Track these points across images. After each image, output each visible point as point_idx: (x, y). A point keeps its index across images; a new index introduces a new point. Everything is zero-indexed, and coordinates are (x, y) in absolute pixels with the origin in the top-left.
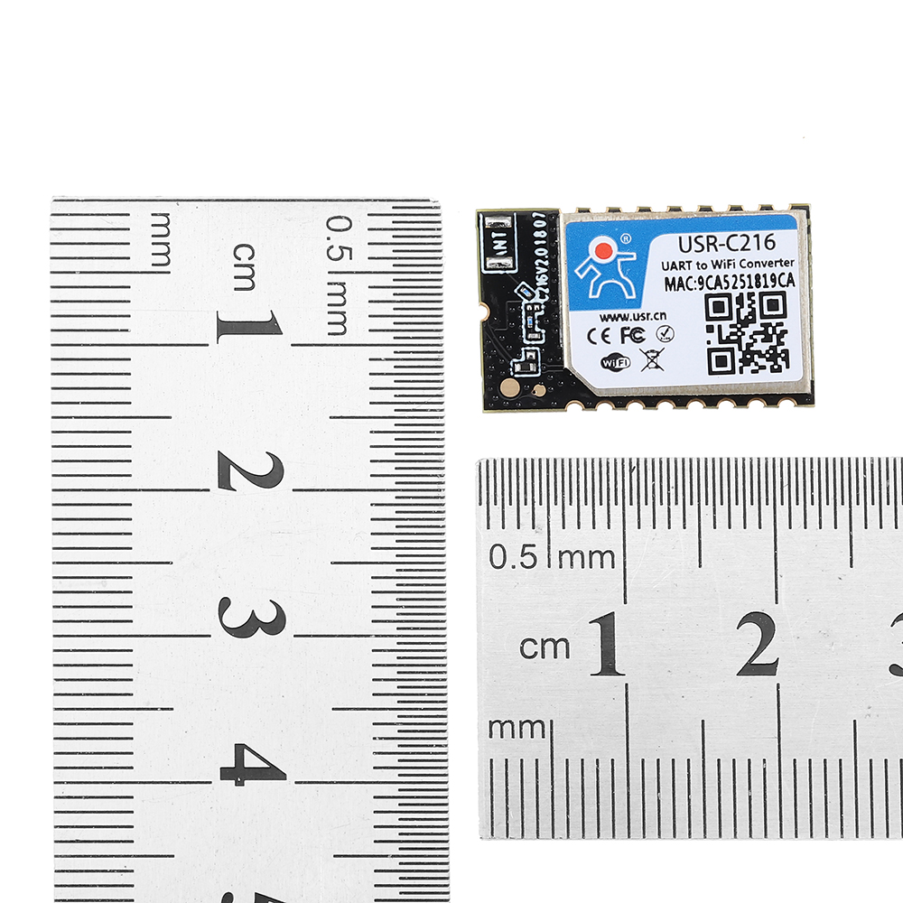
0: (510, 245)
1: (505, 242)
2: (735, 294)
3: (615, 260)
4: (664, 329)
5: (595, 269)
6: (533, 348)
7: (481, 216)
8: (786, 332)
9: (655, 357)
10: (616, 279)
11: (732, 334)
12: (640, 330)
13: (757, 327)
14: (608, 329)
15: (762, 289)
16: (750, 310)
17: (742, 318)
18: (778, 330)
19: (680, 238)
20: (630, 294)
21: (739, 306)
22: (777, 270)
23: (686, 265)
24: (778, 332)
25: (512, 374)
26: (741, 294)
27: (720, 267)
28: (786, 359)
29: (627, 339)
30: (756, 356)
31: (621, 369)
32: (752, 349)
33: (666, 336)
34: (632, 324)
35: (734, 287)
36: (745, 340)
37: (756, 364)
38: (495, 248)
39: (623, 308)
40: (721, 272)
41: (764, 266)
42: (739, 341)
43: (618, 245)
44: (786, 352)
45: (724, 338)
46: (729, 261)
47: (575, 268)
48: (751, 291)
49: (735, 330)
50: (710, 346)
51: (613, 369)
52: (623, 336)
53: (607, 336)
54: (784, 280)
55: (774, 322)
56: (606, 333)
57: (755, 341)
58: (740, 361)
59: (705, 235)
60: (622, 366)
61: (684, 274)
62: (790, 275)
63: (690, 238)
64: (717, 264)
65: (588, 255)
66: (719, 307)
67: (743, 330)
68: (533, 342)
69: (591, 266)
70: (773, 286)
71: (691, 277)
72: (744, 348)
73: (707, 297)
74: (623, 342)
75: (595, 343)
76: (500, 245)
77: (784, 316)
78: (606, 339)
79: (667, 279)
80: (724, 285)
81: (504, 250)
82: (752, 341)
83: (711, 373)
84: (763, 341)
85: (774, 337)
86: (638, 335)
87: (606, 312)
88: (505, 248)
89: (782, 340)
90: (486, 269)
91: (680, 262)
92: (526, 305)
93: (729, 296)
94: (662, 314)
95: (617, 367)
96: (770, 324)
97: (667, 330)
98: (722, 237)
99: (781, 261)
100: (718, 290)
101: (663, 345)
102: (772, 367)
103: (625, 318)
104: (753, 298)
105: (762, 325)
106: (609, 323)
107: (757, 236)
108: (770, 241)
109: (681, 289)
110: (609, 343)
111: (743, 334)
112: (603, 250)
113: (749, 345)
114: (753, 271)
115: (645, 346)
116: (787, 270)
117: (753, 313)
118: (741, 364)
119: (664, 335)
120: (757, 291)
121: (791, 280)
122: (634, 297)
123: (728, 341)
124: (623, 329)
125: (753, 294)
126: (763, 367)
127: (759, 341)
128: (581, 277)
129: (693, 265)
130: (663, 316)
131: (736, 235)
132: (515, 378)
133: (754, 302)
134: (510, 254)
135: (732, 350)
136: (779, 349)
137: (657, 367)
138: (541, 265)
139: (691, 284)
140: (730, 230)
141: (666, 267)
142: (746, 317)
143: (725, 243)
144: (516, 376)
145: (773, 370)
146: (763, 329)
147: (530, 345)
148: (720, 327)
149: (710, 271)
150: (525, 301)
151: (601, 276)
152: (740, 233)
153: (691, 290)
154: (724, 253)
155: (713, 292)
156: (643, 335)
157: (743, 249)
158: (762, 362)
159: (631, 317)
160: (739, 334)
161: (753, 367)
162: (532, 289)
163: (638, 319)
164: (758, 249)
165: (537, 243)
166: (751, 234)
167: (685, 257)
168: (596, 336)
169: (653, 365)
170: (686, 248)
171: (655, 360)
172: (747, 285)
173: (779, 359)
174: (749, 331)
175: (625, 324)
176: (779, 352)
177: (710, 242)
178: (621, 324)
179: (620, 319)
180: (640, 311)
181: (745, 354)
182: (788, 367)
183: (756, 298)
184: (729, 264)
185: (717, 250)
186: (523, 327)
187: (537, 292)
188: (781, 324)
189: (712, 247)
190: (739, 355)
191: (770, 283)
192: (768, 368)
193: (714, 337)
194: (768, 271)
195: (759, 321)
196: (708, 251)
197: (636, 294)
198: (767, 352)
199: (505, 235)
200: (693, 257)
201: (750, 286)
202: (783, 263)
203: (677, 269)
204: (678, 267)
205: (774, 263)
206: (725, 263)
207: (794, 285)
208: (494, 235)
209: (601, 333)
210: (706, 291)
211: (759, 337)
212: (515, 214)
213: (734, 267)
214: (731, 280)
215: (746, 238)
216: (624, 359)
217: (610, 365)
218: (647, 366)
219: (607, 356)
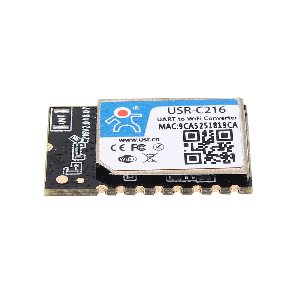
0: (68, 121)
1: (65, 119)
2: (201, 131)
3: (130, 117)
4: (158, 145)
5: (117, 120)
6: (78, 162)
7: (52, 109)
8: (233, 146)
9: (153, 157)
10: (130, 125)
11: (199, 147)
12: (143, 145)
14: (124, 145)
15: (217, 129)
16: (211, 137)
17: (206, 140)
18: (228, 145)
19: (169, 108)
20: (138, 130)
21: (204, 136)
22: (226, 121)
23: (172, 119)
25: (64, 173)
26: (205, 131)
27: (192, 120)
28: (233, 158)
29: (135, 149)
30: (214, 156)
31: (131, 162)
32: (211, 153)
33: (159, 148)
34: (139, 143)
35: (201, 128)
36: (207, 150)
37: (215, 160)
38: (59, 121)
39: (133, 136)
40: (193, 122)
41: (219, 119)
42: (204, 150)
43: (132, 111)
44: (233, 155)
45: (195, 148)
46: (197, 117)
47: (105, 120)
48: (211, 129)
49: (202, 145)
50: (185, 152)
51: (125, 162)
52: (133, 148)
53: (123, 148)
54: (231, 125)
55: (225, 142)
56: (122, 147)
57: (214, 150)
58: (205, 158)
59: (183, 107)
60: (131, 160)
61: (170, 122)
62: (235, 123)
63: (174, 108)
64: (190, 119)
66: (191, 136)
67: (206, 145)
68: (78, 160)
69: (115, 119)
70: (224, 128)
71: (175, 124)
72: (207, 153)
73: (184, 132)
74: (132, 150)
75: (115, 151)
76: (62, 120)
77: (232, 139)
79: (160, 124)
80: (195, 127)
82: (212, 150)
83: (187, 163)
85: (226, 149)
86: (141, 148)
87: (123, 138)
88: (65, 121)
89: (230, 150)
90: (52, 129)
91: (168, 118)
92: (75, 145)
93: (198, 131)
94: (156, 139)
95: (129, 160)
96: (223, 143)
97: (160, 145)
98: (193, 108)
99: (229, 117)
100: (191, 129)
101: (156, 152)
103: (134, 140)
105: (218, 143)
106: (125, 143)
107: (215, 107)
108: (222, 109)
109: (169, 129)
110: (124, 151)
111: (207, 147)
112: (123, 113)
113: (209, 152)
114: (212, 121)
115: (146, 152)
116: (233, 121)
117: (213, 138)
118: (205, 160)
119: (158, 148)
120: (214, 129)
121: (235, 125)
122: (140, 131)
123: (197, 150)
124: (133, 145)
125: (213, 131)
126: (220, 161)
128: (109, 123)
129: (176, 119)
130: (158, 140)
131: (202, 107)
132: (66, 175)
133: (213, 134)
134: (68, 123)
135: (200, 154)
136: (229, 154)
137: (153, 161)
138: (85, 128)
139: (174, 126)
140: (198, 105)
141: (159, 120)
142: (208, 140)
143: (196, 110)
145: (225, 162)
146: (218, 145)
147: (76, 161)
148: (192, 144)
149: (186, 121)
150: (75, 143)
151: (121, 123)
152: (204, 106)
153: (175, 129)
154: (194, 114)
155: (188, 130)
156: (145, 147)
157: (206, 112)
158: (218, 159)
159: (138, 140)
160: (204, 147)
161: (212, 161)
162: (79, 138)
163: (142, 141)
164: (215, 112)
166: (211, 107)
167: (171, 116)
168: (116, 148)
170: (172, 112)
172: (209, 127)
173: (229, 158)
174: (210, 146)
175: (134, 143)
177: (187, 110)
178: (131, 143)
179: (131, 141)
180: (143, 138)
181: (207, 155)
184: (198, 119)
185: (190, 113)
186: (73, 153)
187: (82, 139)
188: (230, 143)
189: (187, 112)
190: (203, 156)
191: (222, 126)
192: (222, 162)
193: (189, 150)
195: (216, 142)
196: (185, 113)
197: (142, 130)
198: (221, 155)
199: (65, 116)
201: (211, 127)
202: (230, 118)
203: (166, 121)
204: (167, 120)
205: (225, 118)
206: (195, 118)
207: (237, 127)
208: (58, 116)
209: (120, 145)
210: (183, 129)
211: (216, 149)
212: (72, 108)
213: (201, 120)
214: (199, 125)
215: (208, 108)
216: (133, 158)
217: (124, 160)
218: (147, 160)
219: (122, 156)
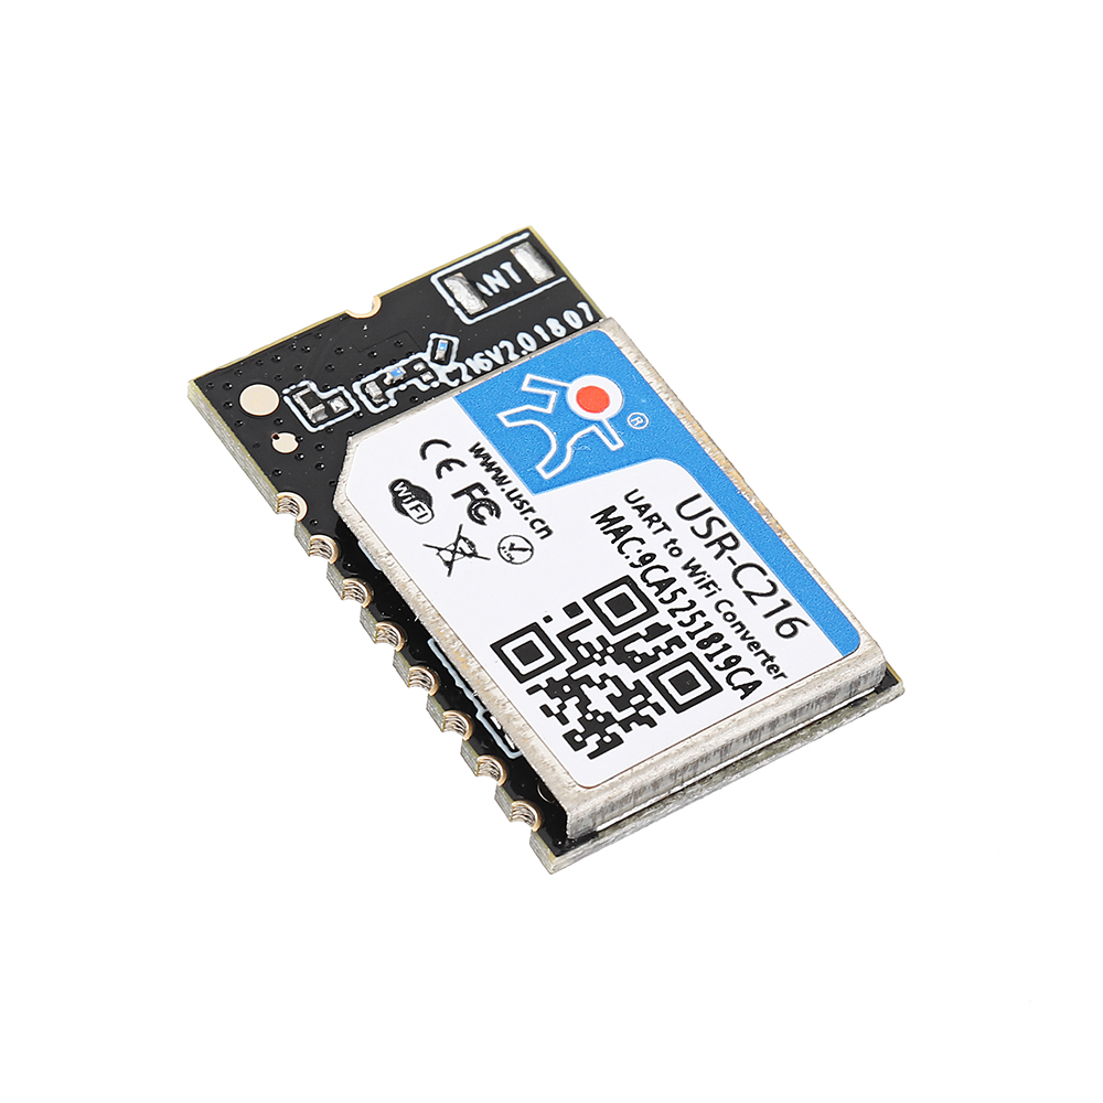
0: (504, 296)
1: (507, 286)
2: (663, 617)
3: (591, 422)
4: (520, 543)
5: (552, 401)
6: (353, 402)
7: (526, 235)
8: (652, 724)
9: (465, 554)
10: (558, 440)
11: (589, 646)
12: (495, 510)
13: (629, 677)
14: (463, 465)
15: (700, 654)
16: (651, 653)
17: (628, 648)
18: (648, 711)
19: (698, 496)
20: (548, 468)
21: (644, 633)
22: (749, 659)
23: (660, 525)
24: (643, 712)
25: (286, 391)
26: (668, 628)
27: (691, 575)
28: (603, 748)
29: (466, 500)
30: (575, 700)
31: (407, 514)
32: (584, 687)
33: (513, 553)
34: (496, 494)
35: (673, 612)
36: (593, 671)
37: (562, 707)
38: (486, 277)
39: (516, 468)
40: (684, 580)
41: (743, 638)
42: (582, 663)
43: (619, 415)
44: (617, 741)
45: (572, 638)
46: (712, 582)
48: (685, 638)
49: (599, 648)
50: (543, 625)
51: (398, 503)
52: (468, 491)
53: (450, 469)
54: (741, 679)
55: (656, 697)
56: (452, 465)
57: (602, 686)
58: (550, 680)
59: (730, 528)
60: (414, 514)
61: (639, 527)
62: (758, 683)
63: (709, 510)
64: (693, 569)
65: (570, 381)
66: (621, 605)
67: (608, 659)
68: (363, 398)
69: (553, 395)
70: (717, 667)
71: (642, 542)
72: (576, 676)
73: (626, 580)
74: (456, 495)
75: (424, 457)
76: (495, 281)
77: (679, 708)
78: (444, 470)
79: (613, 509)
80: (666, 595)
81: (491, 290)
82: (598, 681)
83: (497, 647)
84: (611, 697)
85: (631, 711)
86: (483, 511)
87: (489, 448)
88: (497, 291)
89: (633, 725)
90: (441, 280)
91: (656, 515)
92: (420, 360)
93: (652, 611)
94: (546, 528)
95: (407, 507)
96: (647, 694)
97: (525, 550)
98: (745, 553)
99: (771, 659)
100: (650, 592)
101: (493, 554)
102: (574, 732)
103: (500, 480)
104: (674, 648)
105: (637, 683)
106: (474, 464)
107: (786, 604)
108: (794, 627)
109: (611, 537)
110: (440, 476)
111: (602, 663)
112: (593, 399)
113: (587, 680)
114: (721, 626)
115: (471, 530)
116: (761, 673)
117: (647, 660)
118: (545, 685)
119: (510, 549)
120: (691, 646)
121: (748, 689)
122: (547, 476)
123: (573, 647)
124: (478, 486)
125: (682, 645)
126: (564, 720)
127: (607, 691)
128: (525, 387)
129: (666, 536)
130: (545, 533)
131: (764, 573)
132: (281, 400)
133: (668, 652)
134: (491, 301)
135: (559, 659)
136: (614, 728)
137: (449, 564)
139: (630, 548)
140: (767, 561)
141: (631, 498)
142: (634, 653)
143: (739, 564)
144: (287, 399)
145: (569, 737)
146: (632, 687)
147: (355, 396)
148: (587, 623)
149: (675, 567)
150: (426, 356)
151: (547, 415)
152: (772, 576)
153: (622, 553)
154: (719, 570)
155: (642, 586)
156: (490, 519)
157: (749, 594)
158: (572, 712)
159: (508, 488)
160: (597, 657)
161: (554, 704)
163: (512, 500)
164: (767, 616)
165: (538, 329)
166: (784, 593)
167: (669, 516)
168: (437, 454)
169: (448, 556)
170: (688, 510)
171: (458, 556)
172: (692, 629)
173: (596, 737)
174: (612, 668)
175: (490, 485)
176: (609, 730)
177: (724, 542)
178: (486, 479)
179: (493, 473)
180: (527, 495)
181: (567, 681)
182: (592, 756)
183: (678, 653)
184: (707, 586)
185: (717, 557)
186: (380, 372)
187: (453, 366)
188: (660, 711)
189: (716, 548)
190: (558, 673)
191: (720, 660)
192: (567, 728)
193: (563, 622)
194: (739, 647)
195: (642, 675)
196: (707, 546)
197: (554, 478)
198: (596, 713)
199: (518, 280)
200: (680, 529)
201: (692, 635)
202: (769, 663)
203: (641, 516)
204: (645, 516)
205: (760, 650)
206: (704, 579)
207: (742, 698)
208: (506, 266)
209: (449, 458)
210: (635, 575)
211: (612, 688)
212: (563, 279)
213: (708, 596)
214: (682, 602)
215: (771, 588)
216: (428, 510)
217: (401, 495)
218: (440, 549)
219: (413, 483)
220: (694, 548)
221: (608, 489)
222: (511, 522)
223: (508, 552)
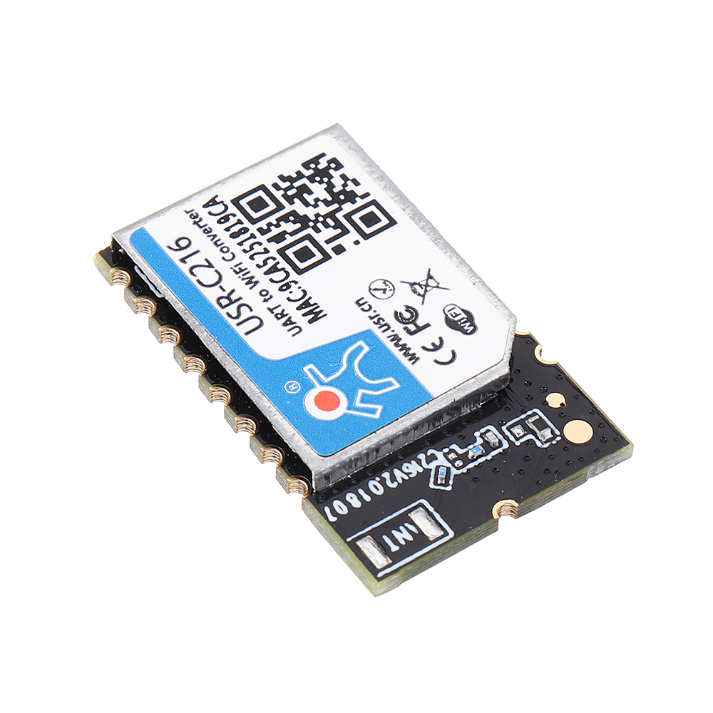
0: (396, 524)
1: (393, 532)
2: (273, 248)
3: (329, 384)
5: (358, 399)
6: (507, 433)
8: (282, 178)
9: (419, 284)
10: (353, 371)
11: (327, 226)
12: (398, 316)
13: (298, 207)
14: (424, 348)
15: (247, 224)
16: (282, 223)
17: (298, 226)
18: (284, 185)
19: (247, 333)
20: (360, 348)
21: (287, 236)
22: (211, 222)
23: (276, 311)
24: (288, 184)
25: (559, 438)
26: (269, 240)
27: (253, 277)
28: (316, 160)
29: (420, 323)
30: (335, 190)
31: (463, 310)
32: (330, 199)
33: (384, 287)
34: (398, 328)
35: (266, 251)
36: (323, 209)
37: (345, 185)
38: (410, 538)
39: (384, 347)
40: (258, 274)
41: (215, 236)
42: (331, 215)
43: (307, 391)
44: (306, 165)
45: (339, 231)
46: (237, 273)
47: (373, 420)
48: (257, 234)
49: (319, 225)
50: (361, 239)
51: (470, 318)
52: (419, 329)
53: (433, 344)
54: (217, 209)
55: (278, 195)
56: (432, 347)
57: (317, 200)
58: (354, 202)
59: (223, 312)
60: (458, 311)
61: (290, 308)
62: (205, 206)
63: (239, 324)
64: (251, 282)
65: (345, 415)
66: (304, 254)
67: (313, 218)
68: (500, 437)
69: (358, 404)
70: (234, 215)
71: (289, 299)
72: (336, 206)
73: (300, 272)
74: (428, 325)
75: (454, 353)
76: (403, 535)
77: (262, 187)
78: (438, 343)
79: (310, 322)
80: (271, 263)
81: (406, 528)
82: (319, 203)
83: (392, 222)
84: (310, 193)
85: (296, 184)
86: (407, 315)
87: (405, 361)
88: (401, 528)
89: (294, 176)
90: (446, 534)
91: (278, 319)
92: (458, 468)
93: (282, 252)
94: (360, 305)
95: (463, 315)
96: (285, 196)
97: (375, 289)
98: (212, 295)
99: (195, 223)
100: (283, 264)
101: (398, 286)
102: (336, 169)
103: (396, 338)
104: (265, 227)
105: (292, 203)
106: (415, 349)
107: (183, 260)
108: (178, 245)
109: (311, 302)
110: (441, 339)
111: (317, 215)
112: (326, 402)
113: (328, 203)
114: (232, 244)
115: (415, 302)
116: (203, 213)
117: (285, 218)
118: (357, 199)
119: (385, 290)
120: (253, 229)
121: (213, 202)
122: (361, 343)
123: (339, 225)
124: (411, 333)
125: (260, 230)
126: (344, 177)
127: (313, 196)
128: (380, 408)
129: (271, 304)
130: (361, 302)
131: (199, 281)
132: (562, 432)
133: (270, 225)
134: (405, 519)
135: (348, 217)
136: (308, 173)
137: (430, 277)
138: (393, 479)
139: (297, 294)
140: (196, 290)
141: (297, 330)
142: (294, 222)
143: (217, 287)
144: (558, 432)
145: (339, 166)
146: (296, 200)
147: (506, 438)
148: (328, 242)
149: (264, 282)
150: (454, 472)
151: (362, 388)
152: (193, 279)
153: (303, 291)
154: (232, 282)
155: (289, 268)
156: (402, 310)
157: (210, 266)
158: (338, 184)
159: (389, 333)
160: (321, 219)
161: (351, 187)
162: (433, 473)
163: (386, 324)
164: (198, 252)
165: (367, 498)
166: (185, 268)
167: (269, 318)
168: (444, 355)
169: (431, 282)
170: (256, 323)
171: (424, 283)
172: (252, 241)
173: (320, 167)
174: (310, 213)
175: (403, 334)
176: (311, 172)
177: (228, 302)
178: (406, 339)
179: (401, 343)
180: (375, 329)
181: (341, 203)
182: (323, 155)
183: (263, 224)
184: (241, 270)
185: (233, 291)
186: (489, 457)
187: (433, 465)
188: (276, 186)
189: (233, 297)
191: (233, 220)
192: (341, 172)
193: (345, 241)
194: (219, 230)
195: (288, 208)
196: (240, 299)
197: (355, 342)
198: (321, 182)
199: (385, 537)
200: (260, 309)
201: (253, 236)
202: (197, 220)
203: (290, 318)
204: (286, 318)
205: (204, 228)
206: (243, 275)
207: (217, 196)
208: (394, 548)
209: (434, 353)
210: (293, 276)
211: (310, 199)
212: (348, 540)
213: (240, 264)
214: (259, 259)
215: (194, 271)
216: (448, 314)
217: (469, 324)
218: (437, 287)
219: (460, 332)
220: (250, 296)
221: (315, 336)
222: (386, 309)
223: (387, 287)
